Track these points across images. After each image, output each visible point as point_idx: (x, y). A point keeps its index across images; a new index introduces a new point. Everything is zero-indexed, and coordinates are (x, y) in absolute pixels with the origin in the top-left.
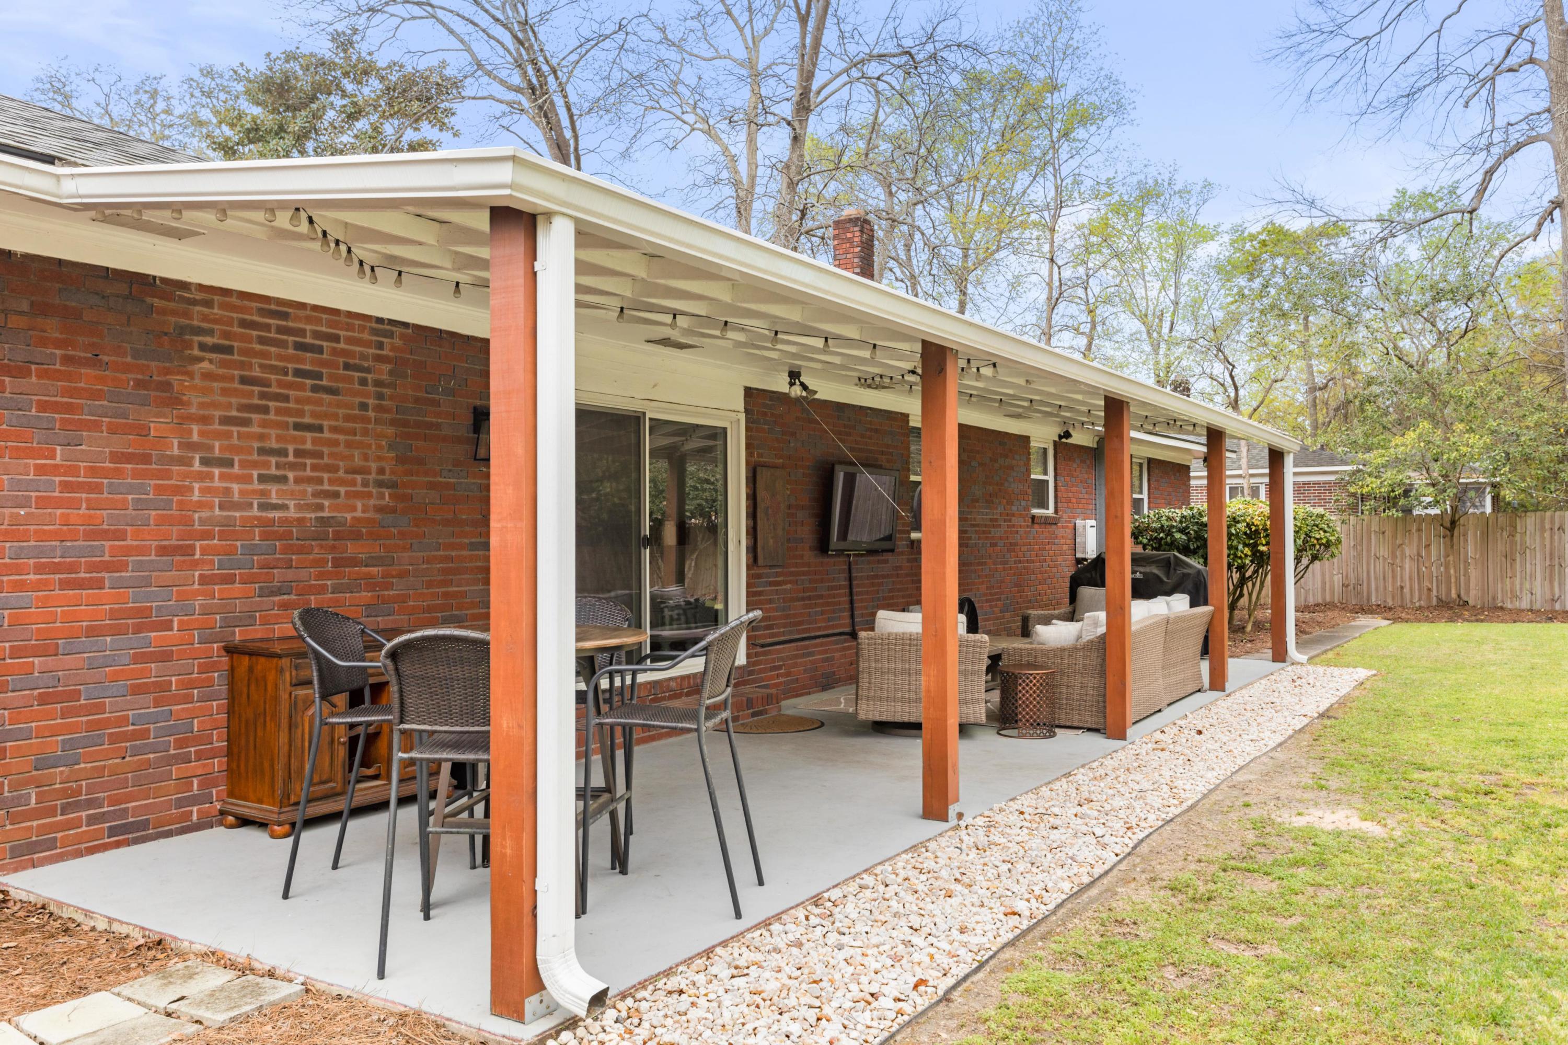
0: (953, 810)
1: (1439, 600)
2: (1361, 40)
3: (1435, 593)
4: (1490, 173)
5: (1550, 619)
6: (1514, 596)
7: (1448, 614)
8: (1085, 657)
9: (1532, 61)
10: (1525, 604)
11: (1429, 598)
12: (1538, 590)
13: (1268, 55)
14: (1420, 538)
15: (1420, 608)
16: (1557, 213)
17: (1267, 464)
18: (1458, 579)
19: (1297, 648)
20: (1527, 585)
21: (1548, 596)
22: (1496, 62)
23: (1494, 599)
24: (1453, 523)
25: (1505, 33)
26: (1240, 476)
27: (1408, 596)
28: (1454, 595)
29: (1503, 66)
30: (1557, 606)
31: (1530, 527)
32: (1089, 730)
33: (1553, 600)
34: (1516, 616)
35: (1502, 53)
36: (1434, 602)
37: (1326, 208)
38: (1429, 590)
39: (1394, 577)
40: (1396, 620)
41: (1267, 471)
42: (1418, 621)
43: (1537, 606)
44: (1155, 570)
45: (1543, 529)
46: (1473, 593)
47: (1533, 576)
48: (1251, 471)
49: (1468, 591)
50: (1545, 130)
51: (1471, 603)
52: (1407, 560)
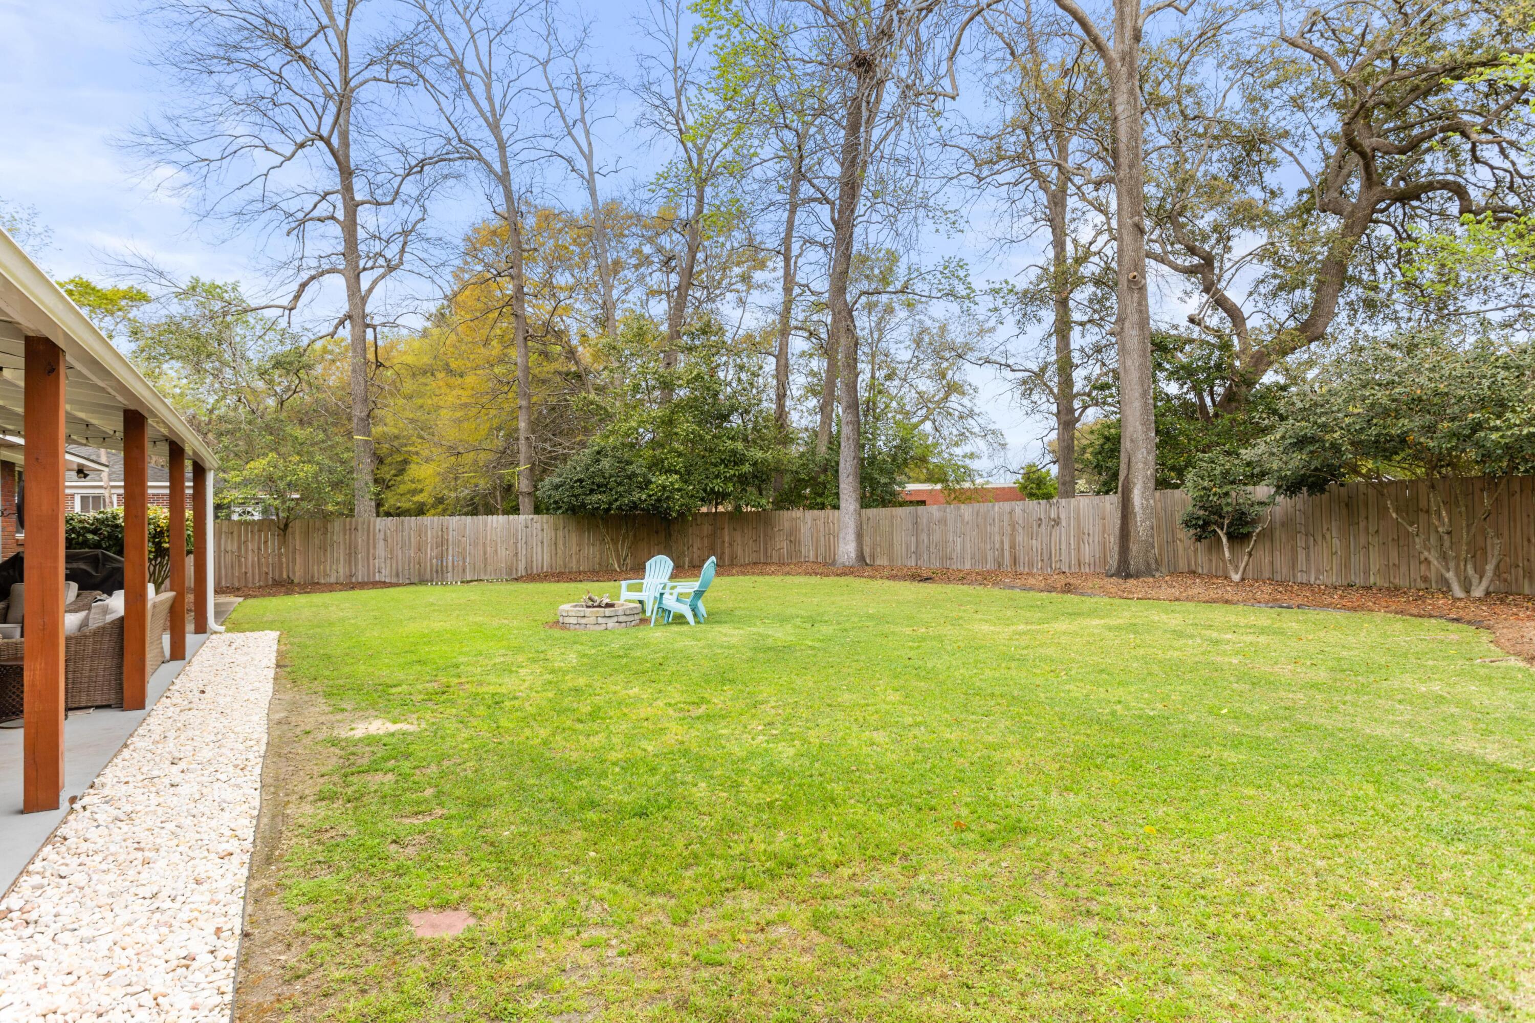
0: (64, 797)
1: (274, 580)
2: (203, 160)
3: (271, 575)
4: (303, 286)
5: (353, 588)
6: (326, 575)
7: (283, 589)
8: (94, 643)
9: (333, 218)
10: (333, 580)
11: (266, 579)
12: (341, 571)
13: (121, 144)
14: (260, 537)
15: (260, 587)
16: (347, 323)
17: (122, 477)
18: (288, 565)
19: (216, 622)
20: (334, 567)
21: (348, 573)
22: (307, 210)
23: (312, 577)
24: (286, 525)
25: (315, 193)
26: (101, 487)
27: (250, 580)
28: (285, 576)
29: (310, 216)
30: (354, 580)
31: (337, 529)
32: (97, 707)
33: (351, 576)
34: (330, 588)
35: (311, 206)
36: (270, 582)
37: (174, 281)
38: (267, 573)
39: (240, 566)
40: (246, 597)
41: (122, 484)
42: (264, 596)
43: (341, 580)
44: (83, 566)
45: (345, 530)
46: (298, 574)
47: (338, 560)
48: (113, 484)
49: (294, 573)
50: (341, 267)
51: (296, 581)
52: (250, 553)
